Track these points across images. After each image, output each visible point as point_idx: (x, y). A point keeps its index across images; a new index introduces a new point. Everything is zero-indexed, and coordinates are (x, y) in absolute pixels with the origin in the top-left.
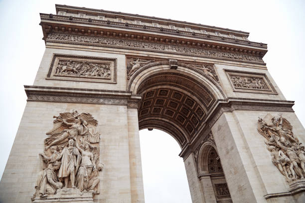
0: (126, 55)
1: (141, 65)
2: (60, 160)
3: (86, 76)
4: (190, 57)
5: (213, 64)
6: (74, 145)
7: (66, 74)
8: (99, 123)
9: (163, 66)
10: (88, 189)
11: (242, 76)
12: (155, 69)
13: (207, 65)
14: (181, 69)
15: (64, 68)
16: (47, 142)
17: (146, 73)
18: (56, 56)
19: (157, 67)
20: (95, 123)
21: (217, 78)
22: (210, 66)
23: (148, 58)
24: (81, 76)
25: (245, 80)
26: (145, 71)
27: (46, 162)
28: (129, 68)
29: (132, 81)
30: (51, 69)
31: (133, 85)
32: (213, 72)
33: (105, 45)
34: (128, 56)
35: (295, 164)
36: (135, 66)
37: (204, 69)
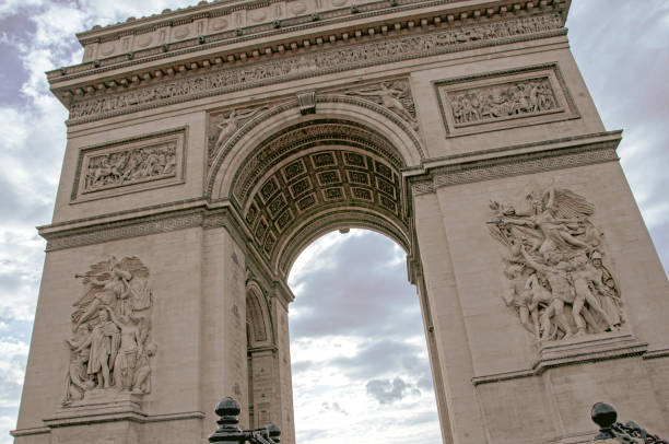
0: (207, 111)
1: (239, 124)
2: (89, 346)
3: (133, 181)
4: (346, 74)
5: (408, 74)
6: (109, 319)
7: (100, 185)
8: (152, 272)
9: (287, 113)
11: (485, 87)
12: (270, 126)
13: (390, 82)
14: (326, 110)
15: (98, 172)
17: (250, 141)
18: (83, 151)
19: (272, 120)
20: (144, 272)
21: (412, 111)
22: (399, 84)
23: (252, 105)
24: (126, 183)
25: (491, 97)
26: (247, 137)
28: (213, 140)
29: (217, 169)
30: (77, 182)
31: (219, 176)
32: (405, 96)
33: (167, 101)
34: (212, 113)
35: (558, 305)
36: (226, 131)
37: (385, 92)
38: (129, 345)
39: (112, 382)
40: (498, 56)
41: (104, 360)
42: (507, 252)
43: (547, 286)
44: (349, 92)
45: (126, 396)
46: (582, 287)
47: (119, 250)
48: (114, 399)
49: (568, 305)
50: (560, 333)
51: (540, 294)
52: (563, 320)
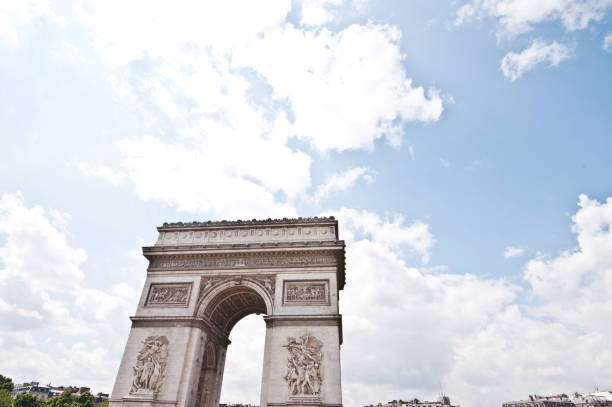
0: (202, 276)
1: (213, 284)
3: (170, 302)
4: (255, 270)
5: (277, 274)
7: (156, 301)
8: (170, 343)
9: (230, 283)
10: (154, 389)
11: (301, 285)
12: (223, 287)
13: (269, 277)
14: (246, 284)
15: (157, 296)
16: (139, 358)
17: (215, 292)
18: (152, 285)
19: (225, 285)
20: (167, 343)
21: (274, 290)
22: (272, 278)
23: (219, 277)
24: (167, 302)
25: (303, 290)
27: (136, 371)
28: (202, 290)
29: (201, 303)
30: (147, 298)
31: (201, 306)
32: (273, 284)
33: (187, 268)
34: (204, 278)
35: (298, 382)
36: (207, 286)
37: (267, 280)
38: (156, 372)
39: (148, 387)
40: (309, 272)
41: (146, 376)
42: (290, 356)
43: (298, 374)
44: (254, 278)
45: (151, 393)
46: (307, 376)
47: (159, 332)
48: (148, 394)
49: (301, 382)
50: (296, 392)
51: (294, 376)
52: (298, 387)
